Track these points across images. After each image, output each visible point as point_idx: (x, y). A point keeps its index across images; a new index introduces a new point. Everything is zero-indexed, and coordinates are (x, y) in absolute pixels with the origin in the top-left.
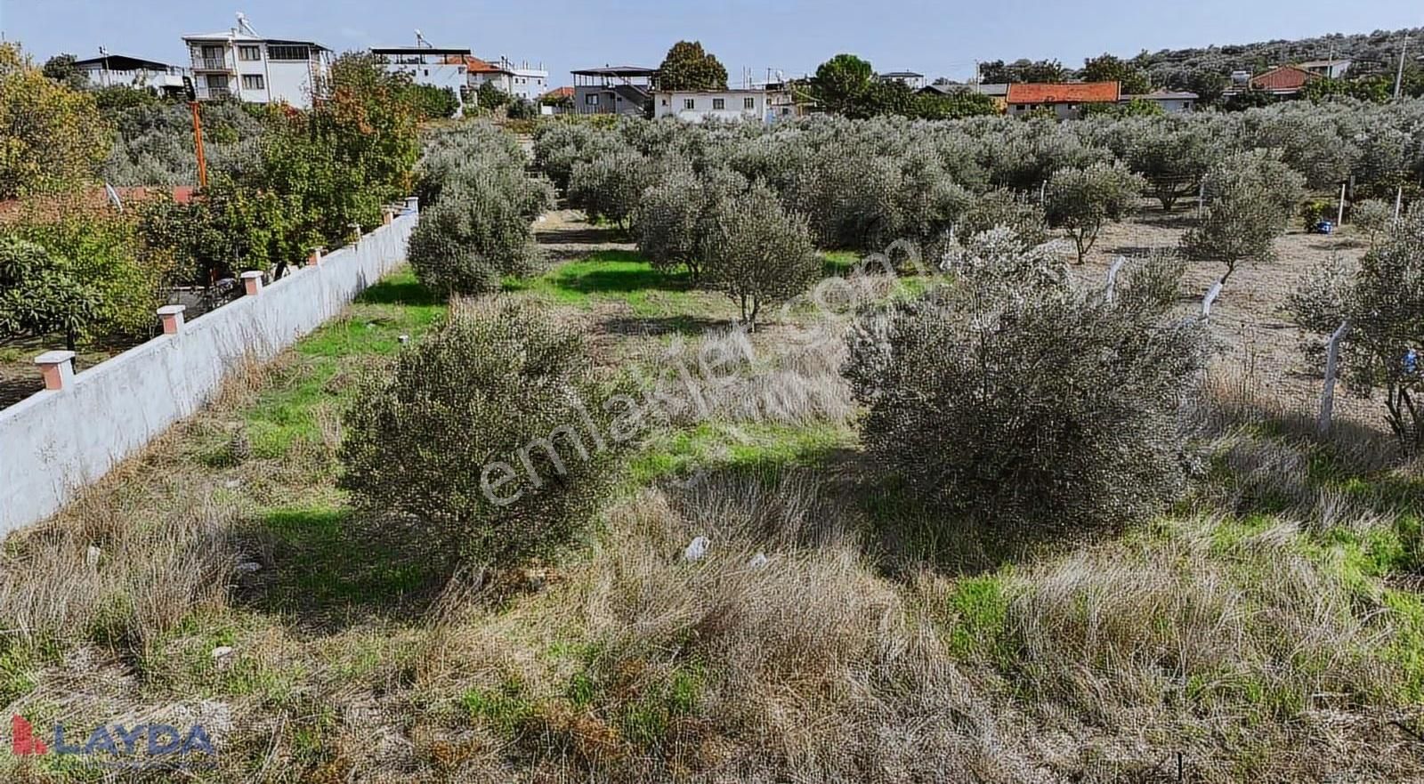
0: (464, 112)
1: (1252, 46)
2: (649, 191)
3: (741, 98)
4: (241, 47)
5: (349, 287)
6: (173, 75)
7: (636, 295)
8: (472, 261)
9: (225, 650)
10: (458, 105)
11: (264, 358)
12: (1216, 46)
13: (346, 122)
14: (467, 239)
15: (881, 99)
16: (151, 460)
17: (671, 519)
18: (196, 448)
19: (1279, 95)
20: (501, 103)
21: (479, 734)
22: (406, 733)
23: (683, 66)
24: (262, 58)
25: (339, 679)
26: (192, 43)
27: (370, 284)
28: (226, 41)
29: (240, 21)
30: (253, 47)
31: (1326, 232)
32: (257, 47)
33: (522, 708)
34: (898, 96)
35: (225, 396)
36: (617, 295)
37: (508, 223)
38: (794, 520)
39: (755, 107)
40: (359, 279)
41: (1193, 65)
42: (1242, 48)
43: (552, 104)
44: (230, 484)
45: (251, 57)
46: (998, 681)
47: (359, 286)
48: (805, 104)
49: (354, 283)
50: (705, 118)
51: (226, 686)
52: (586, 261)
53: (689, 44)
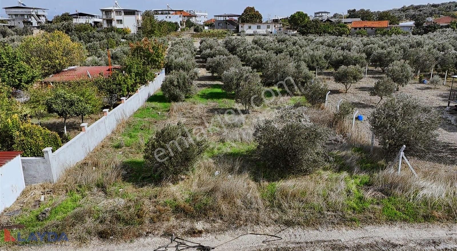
0: (181, 29)
1: (442, 4)
2: (225, 72)
3: (266, 25)
4: (116, 12)
5: (146, 97)
6: (96, 18)
7: (221, 100)
8: (177, 91)
9: (122, 190)
10: (179, 27)
11: (126, 119)
12: (430, 4)
13: (146, 49)
14: (176, 86)
15: (310, 26)
16: (103, 147)
17: (213, 166)
18: (112, 143)
19: (442, 26)
20: (192, 26)
21: (168, 208)
22: (155, 207)
23: (248, 15)
24: (122, 15)
25: (143, 196)
26: (103, 10)
27: (151, 95)
28: (112, 10)
29: (116, 3)
30: (120, 12)
31: (425, 83)
32: (121, 12)
33: (177, 203)
34: (316, 25)
35: (118, 130)
36: (215, 100)
37: (187, 81)
38: (237, 168)
39: (270, 28)
40: (149, 94)
41: (421, 11)
42: (438, 5)
43: (208, 26)
44: (120, 153)
45: (119, 14)
46: (268, 203)
47: (149, 96)
48: (286, 27)
49: (148, 95)
50: (254, 32)
51: (123, 196)
52: (209, 88)
53: (251, 8)
